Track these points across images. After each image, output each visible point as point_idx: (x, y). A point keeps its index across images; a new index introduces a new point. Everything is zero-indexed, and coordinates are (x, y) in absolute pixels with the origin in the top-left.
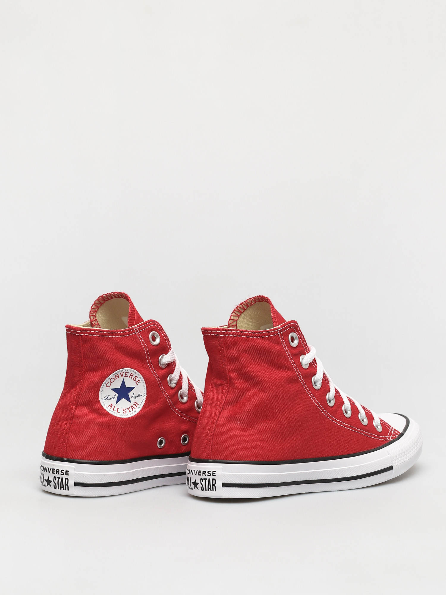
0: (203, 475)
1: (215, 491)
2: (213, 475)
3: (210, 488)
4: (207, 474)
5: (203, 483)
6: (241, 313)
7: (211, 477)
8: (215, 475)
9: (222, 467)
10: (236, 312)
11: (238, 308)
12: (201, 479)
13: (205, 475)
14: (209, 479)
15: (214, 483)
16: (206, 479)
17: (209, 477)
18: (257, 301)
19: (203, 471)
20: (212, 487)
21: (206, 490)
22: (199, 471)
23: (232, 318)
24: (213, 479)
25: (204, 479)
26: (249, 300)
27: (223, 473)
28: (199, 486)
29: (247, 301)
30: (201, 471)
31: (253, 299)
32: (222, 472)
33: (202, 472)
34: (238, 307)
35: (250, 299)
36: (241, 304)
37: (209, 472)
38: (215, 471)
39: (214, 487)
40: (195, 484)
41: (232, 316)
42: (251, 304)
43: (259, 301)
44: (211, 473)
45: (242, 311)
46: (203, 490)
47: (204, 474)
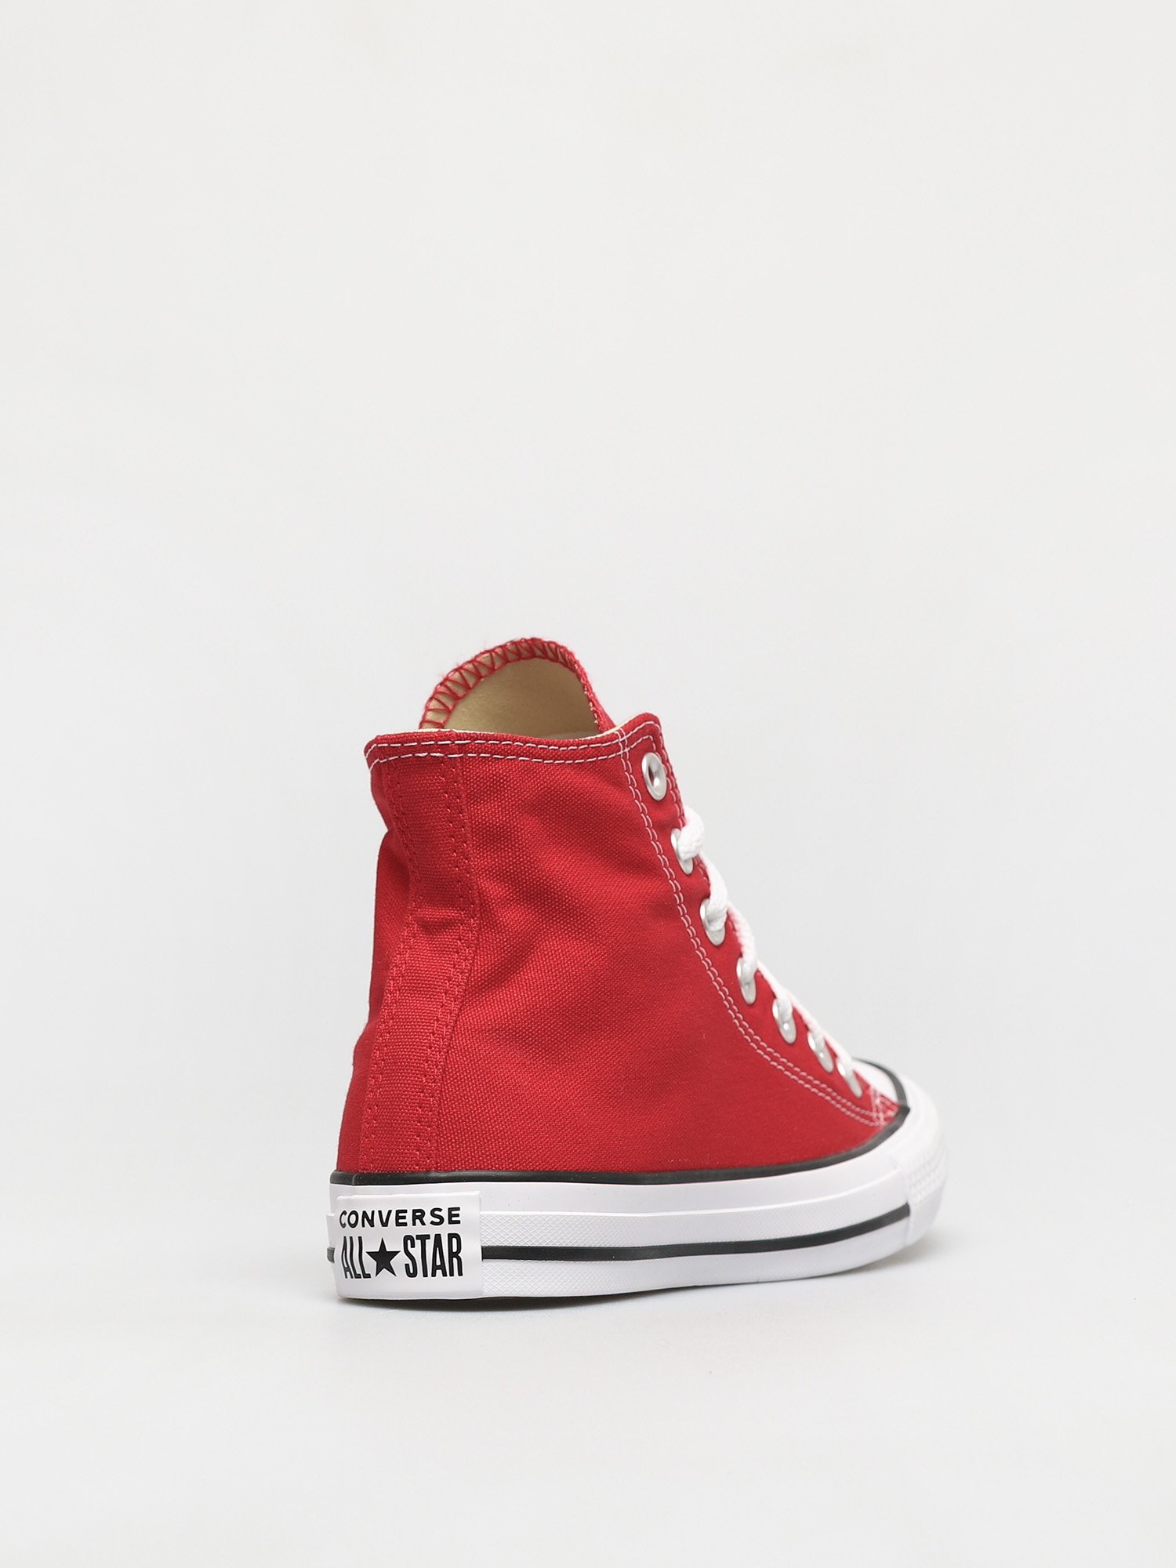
0: (414, 1224)
1: (460, 1274)
2: (451, 1222)
3: (442, 1266)
4: (428, 1218)
5: (416, 1252)
6: (456, 698)
7: (445, 1230)
8: (458, 1222)
9: (479, 1192)
10: (441, 697)
11: (449, 684)
12: (407, 1238)
13: (423, 1224)
14: (438, 1238)
15: (455, 1250)
16: (428, 1237)
17: (437, 1230)
18: (511, 657)
19: (415, 1211)
20: (448, 1260)
21: (425, 1275)
22: (398, 1212)
23: (430, 716)
24: (451, 1236)
25: (418, 1237)
26: (486, 655)
27: (482, 1213)
28: (400, 1261)
29: (478, 659)
30: (405, 1211)
31: (496, 653)
32: (481, 1210)
33: (409, 1216)
34: (447, 679)
35: (487, 652)
36: (456, 670)
37: (437, 1213)
38: (458, 1209)
39: (455, 1260)
40: (383, 1258)
41: (430, 710)
42: (492, 669)
43: (519, 656)
44: (445, 1214)
45: (460, 692)
46: (414, 1275)
47: (418, 1221)
